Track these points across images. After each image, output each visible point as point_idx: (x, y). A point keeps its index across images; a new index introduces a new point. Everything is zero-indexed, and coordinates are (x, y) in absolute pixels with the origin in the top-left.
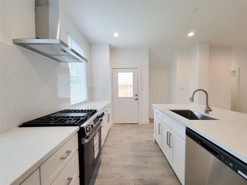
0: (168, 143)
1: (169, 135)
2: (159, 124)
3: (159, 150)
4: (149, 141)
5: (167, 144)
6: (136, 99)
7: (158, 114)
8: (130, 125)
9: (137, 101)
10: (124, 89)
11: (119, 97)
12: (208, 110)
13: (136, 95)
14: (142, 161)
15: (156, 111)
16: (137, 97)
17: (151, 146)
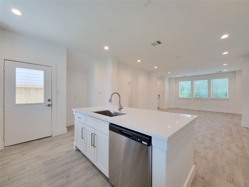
0: (93, 144)
1: (93, 136)
2: (82, 128)
3: (82, 156)
4: (69, 152)
5: (92, 146)
6: (49, 105)
7: (81, 118)
8: (37, 140)
9: (49, 107)
10: (23, 92)
11: (16, 103)
12: (121, 108)
13: (49, 100)
14: (63, 178)
15: (77, 116)
16: (50, 103)
17: (72, 156)
